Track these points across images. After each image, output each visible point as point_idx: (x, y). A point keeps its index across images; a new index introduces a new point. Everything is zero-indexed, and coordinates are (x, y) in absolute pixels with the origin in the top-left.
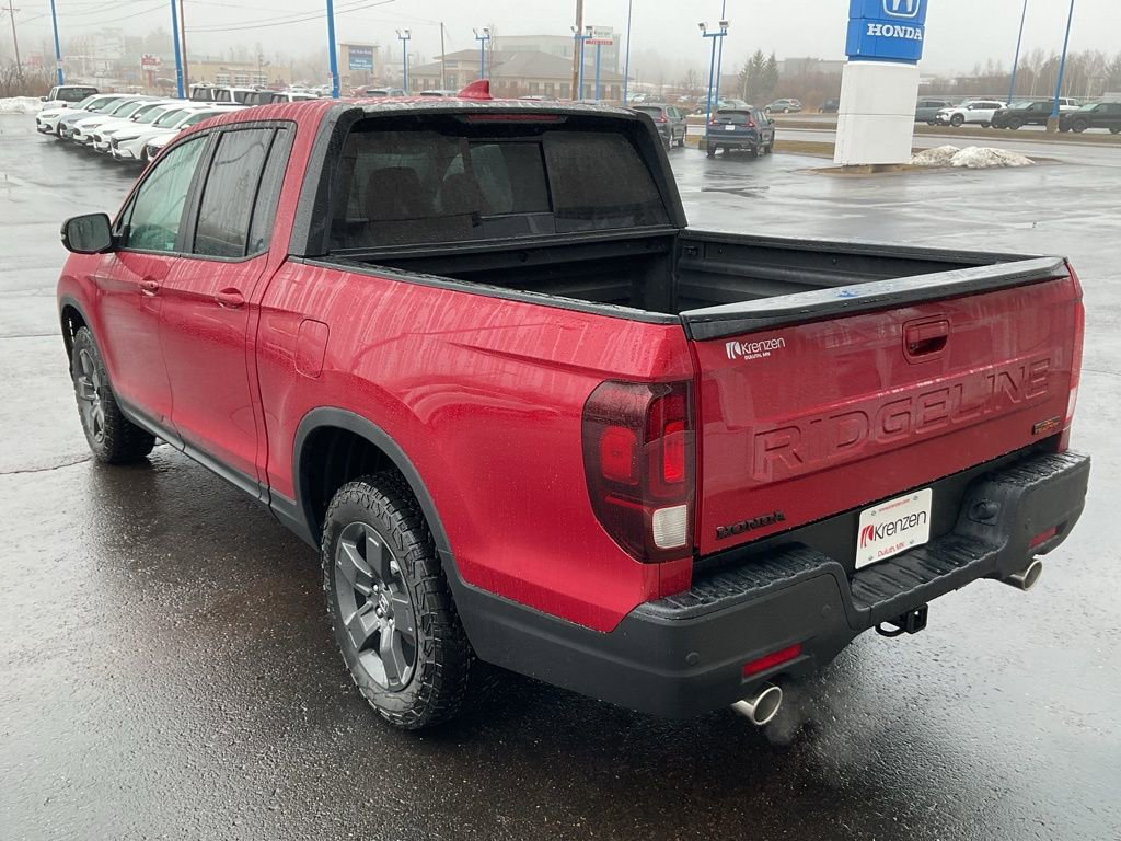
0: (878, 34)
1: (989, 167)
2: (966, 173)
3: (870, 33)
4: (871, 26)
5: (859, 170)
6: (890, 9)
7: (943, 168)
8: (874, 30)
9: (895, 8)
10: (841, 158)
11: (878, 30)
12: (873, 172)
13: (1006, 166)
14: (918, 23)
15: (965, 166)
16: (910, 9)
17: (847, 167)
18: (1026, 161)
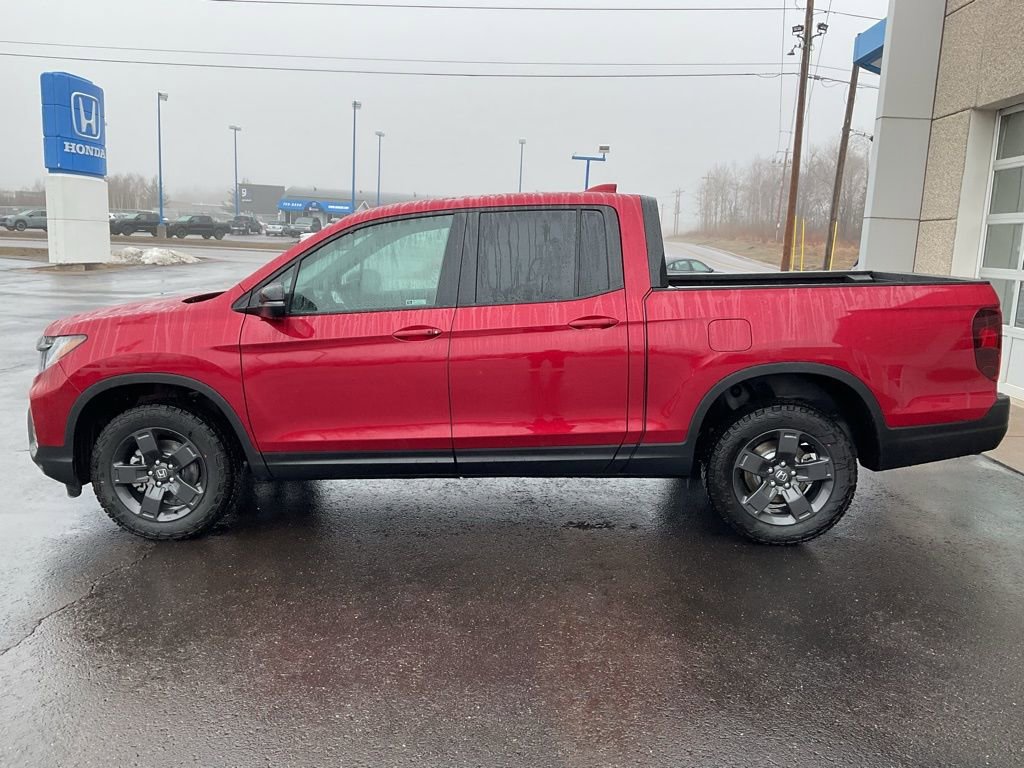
0: (73, 151)
1: (173, 264)
2: (156, 269)
3: (67, 150)
4: (67, 144)
5: (74, 268)
6: (80, 131)
7: (135, 266)
8: (69, 147)
9: (84, 130)
10: (55, 258)
11: (73, 147)
12: (86, 269)
13: (184, 263)
14: (100, 144)
15: (155, 264)
16: (94, 133)
17: (60, 265)
18: (196, 260)
